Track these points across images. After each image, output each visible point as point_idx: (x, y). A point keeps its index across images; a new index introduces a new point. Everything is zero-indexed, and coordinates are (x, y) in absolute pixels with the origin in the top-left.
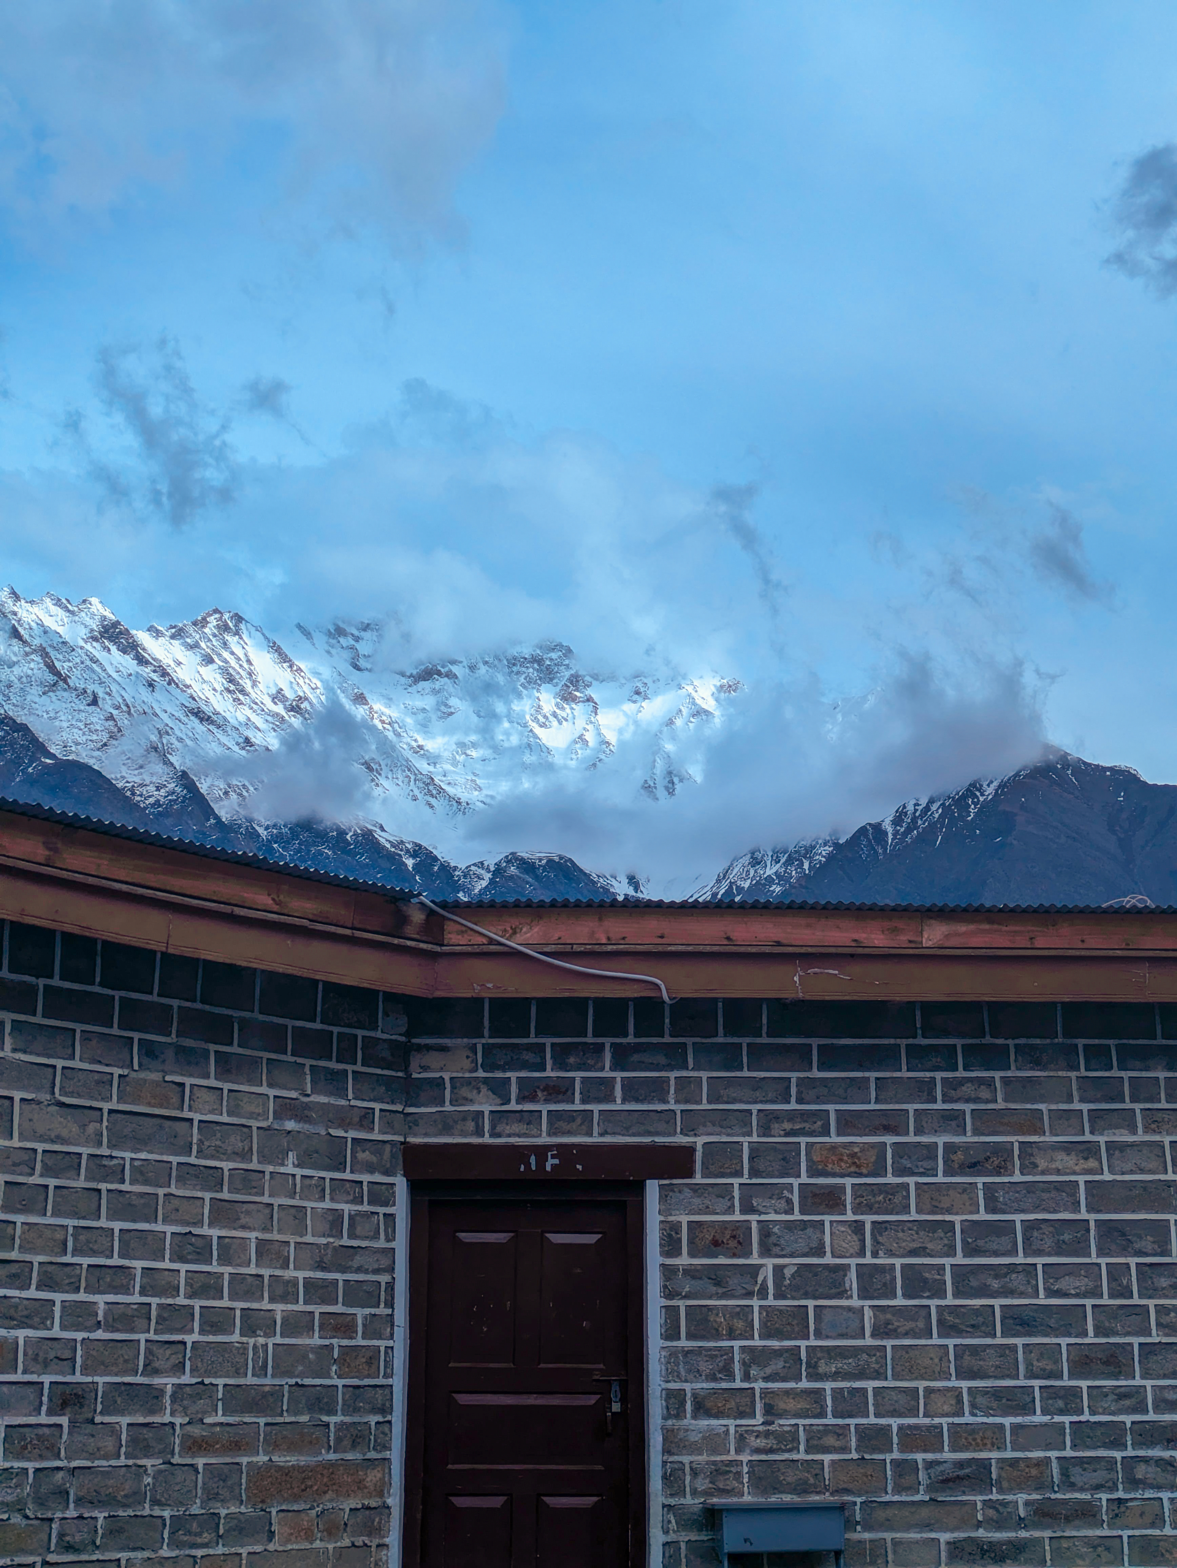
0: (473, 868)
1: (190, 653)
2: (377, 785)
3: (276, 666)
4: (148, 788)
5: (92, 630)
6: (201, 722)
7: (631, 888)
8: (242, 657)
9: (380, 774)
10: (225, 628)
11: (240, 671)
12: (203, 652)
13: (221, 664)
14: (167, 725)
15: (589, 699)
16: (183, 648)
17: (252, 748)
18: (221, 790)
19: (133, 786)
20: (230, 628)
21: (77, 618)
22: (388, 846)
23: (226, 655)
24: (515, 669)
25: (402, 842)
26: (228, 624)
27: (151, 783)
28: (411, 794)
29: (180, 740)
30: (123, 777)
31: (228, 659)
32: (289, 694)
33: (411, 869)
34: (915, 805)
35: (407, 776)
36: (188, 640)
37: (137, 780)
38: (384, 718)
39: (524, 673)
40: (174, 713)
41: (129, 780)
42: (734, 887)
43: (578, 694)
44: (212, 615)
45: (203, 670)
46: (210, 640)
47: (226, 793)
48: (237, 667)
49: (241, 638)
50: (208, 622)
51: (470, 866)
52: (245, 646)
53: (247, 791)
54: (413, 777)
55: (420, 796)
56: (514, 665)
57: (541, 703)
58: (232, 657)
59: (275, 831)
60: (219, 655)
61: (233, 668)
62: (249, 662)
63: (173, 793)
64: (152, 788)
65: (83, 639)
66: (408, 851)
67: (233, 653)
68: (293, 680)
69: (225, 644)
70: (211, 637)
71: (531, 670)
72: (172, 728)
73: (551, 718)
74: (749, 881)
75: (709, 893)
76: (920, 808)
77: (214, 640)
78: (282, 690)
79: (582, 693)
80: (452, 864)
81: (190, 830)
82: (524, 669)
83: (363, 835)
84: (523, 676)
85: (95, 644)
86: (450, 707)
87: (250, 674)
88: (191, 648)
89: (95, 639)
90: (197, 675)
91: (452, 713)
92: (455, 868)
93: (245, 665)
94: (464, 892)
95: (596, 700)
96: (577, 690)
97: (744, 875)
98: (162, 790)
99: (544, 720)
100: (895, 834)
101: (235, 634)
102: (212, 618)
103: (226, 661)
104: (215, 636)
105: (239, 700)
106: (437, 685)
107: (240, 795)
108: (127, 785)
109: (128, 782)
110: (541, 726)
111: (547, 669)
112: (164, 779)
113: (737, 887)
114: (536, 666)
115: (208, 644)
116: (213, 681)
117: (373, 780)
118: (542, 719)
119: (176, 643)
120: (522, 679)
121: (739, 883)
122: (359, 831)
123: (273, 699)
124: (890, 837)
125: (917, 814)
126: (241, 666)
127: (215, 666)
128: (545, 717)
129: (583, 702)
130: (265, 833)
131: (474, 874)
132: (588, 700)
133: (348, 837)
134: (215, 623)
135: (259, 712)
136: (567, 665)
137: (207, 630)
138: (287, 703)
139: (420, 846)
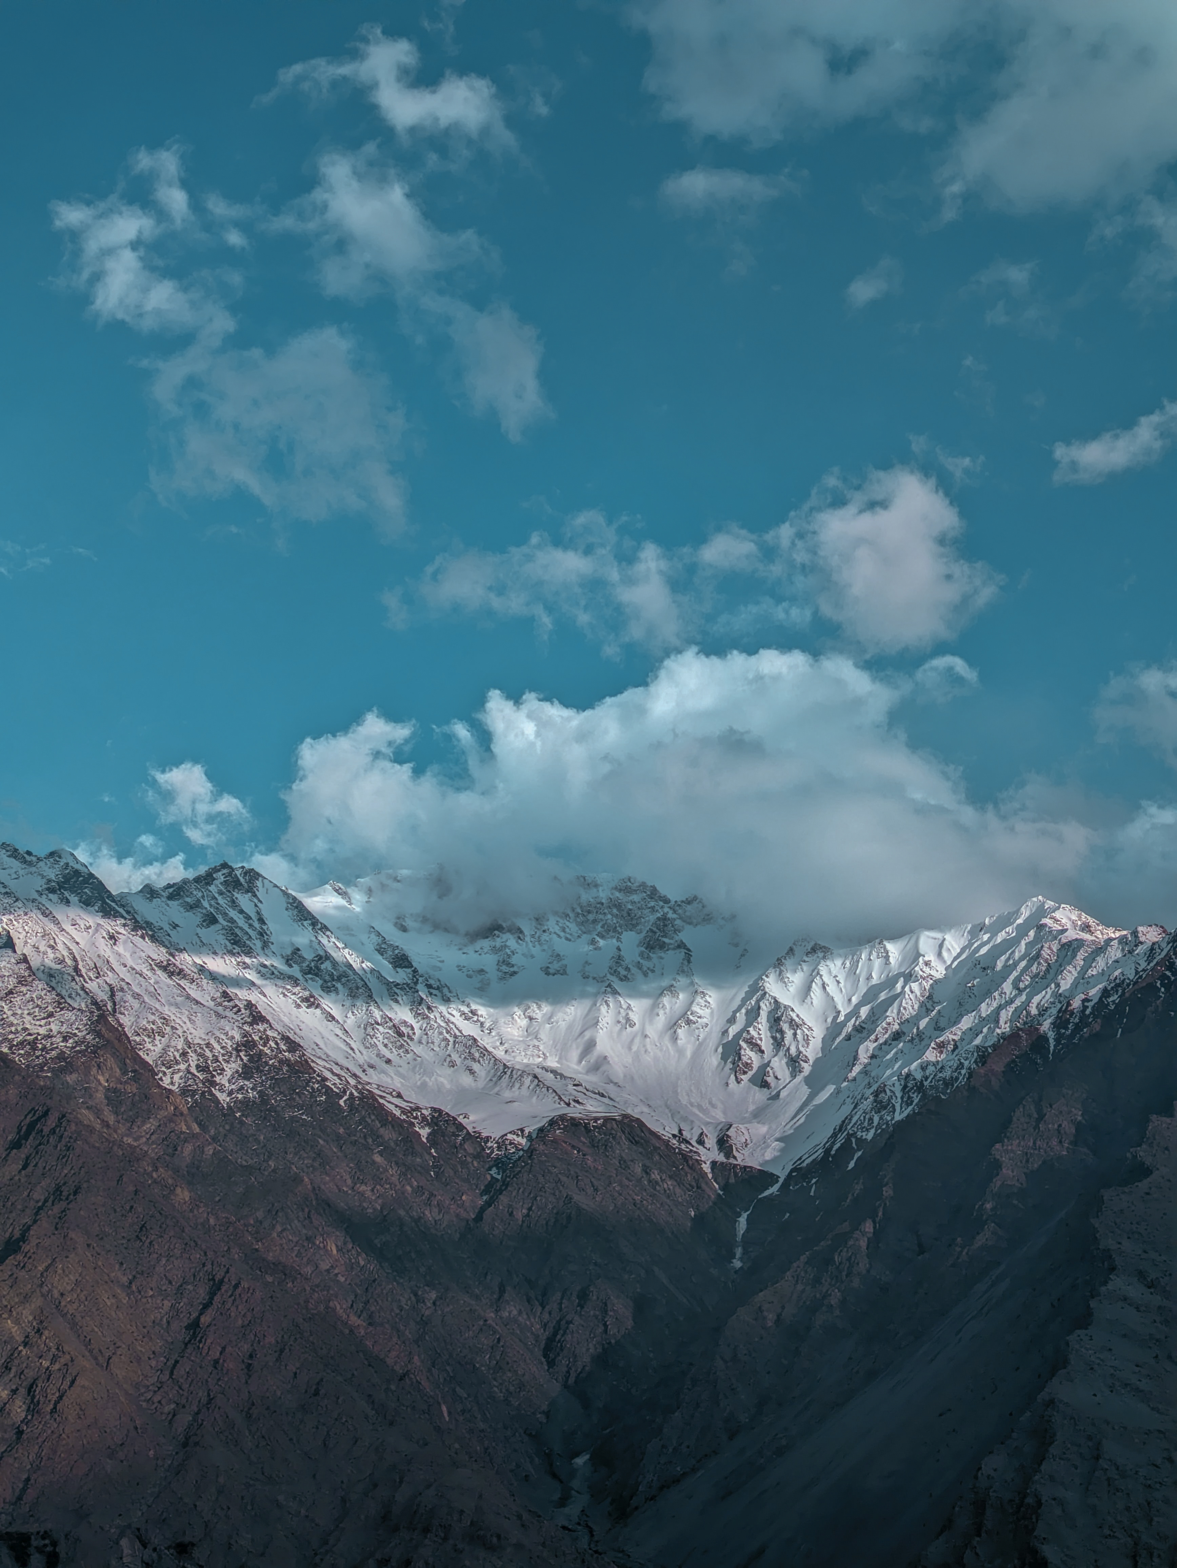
0: (510, 1136)
1: (190, 914)
2: (407, 1052)
3: (295, 925)
4: (54, 1039)
5: (49, 881)
6: (169, 977)
7: (722, 1154)
8: (253, 915)
9: (412, 1039)
10: (237, 884)
11: (250, 931)
12: (204, 911)
13: (225, 923)
14: (123, 980)
15: (681, 945)
16: (182, 909)
17: (231, 1004)
18: (178, 1051)
19: (36, 1038)
20: (241, 884)
21: (33, 869)
22: (397, 1113)
23: (233, 914)
24: (591, 917)
25: (418, 1109)
26: (238, 880)
27: (59, 1032)
28: (448, 1059)
29: (137, 996)
30: (25, 1029)
31: (235, 918)
32: (309, 955)
33: (424, 1140)
34: (1084, 1001)
35: (446, 1039)
36: (188, 900)
37: (42, 1031)
38: (431, 982)
39: (602, 920)
40: (134, 966)
41: (31, 1032)
42: (854, 1140)
43: (666, 940)
44: (219, 871)
45: (202, 932)
46: (214, 898)
47: (184, 1054)
48: (246, 927)
49: (255, 896)
50: (215, 879)
51: (506, 1135)
52: (259, 905)
53: (211, 1051)
54: (451, 1039)
55: (458, 1061)
56: (589, 912)
57: (622, 953)
58: (241, 916)
59: (240, 1096)
60: (225, 914)
61: (241, 929)
62: (262, 921)
63: (83, 1042)
64: (58, 1039)
65: (37, 891)
66: (424, 1118)
67: (241, 912)
68: (314, 939)
69: (234, 903)
70: (216, 895)
71: (609, 916)
72: (128, 983)
73: (634, 970)
74: (872, 1131)
75: (821, 1151)
76: (1090, 1004)
77: (219, 898)
78: (298, 950)
79: (672, 938)
80: (484, 1135)
81: (101, 1088)
82: (601, 916)
83: (360, 1099)
84: (600, 924)
85: (51, 896)
86: (513, 966)
87: (261, 934)
88: (191, 908)
89: (52, 891)
90: (196, 938)
91: (515, 973)
92: (488, 1138)
93: (257, 925)
94: (498, 1168)
95: (689, 946)
96: (665, 936)
97: (866, 1124)
98: (71, 1041)
99: (625, 973)
100: (1057, 1040)
101: (247, 891)
102: (220, 873)
103: (232, 921)
104: (221, 893)
105: (244, 963)
106: (498, 942)
107: (200, 1055)
108: (29, 1038)
109: (30, 1034)
110: (621, 980)
111: (629, 915)
112: (75, 1027)
113: (857, 1139)
114: (615, 911)
115: (213, 902)
116: (213, 943)
117: (402, 1046)
118: (623, 972)
119: (174, 904)
120: (599, 928)
121: (859, 1134)
122: (356, 1094)
123: (288, 961)
124: (1052, 1043)
125: (1088, 1012)
126: (251, 925)
127: (217, 927)
128: (627, 969)
129: (674, 949)
130: (228, 1099)
131: (511, 1144)
132: (679, 947)
133: (342, 1102)
134: (222, 879)
135: (268, 975)
136: (653, 908)
137: (212, 888)
138: (304, 965)
139: (440, 1111)
